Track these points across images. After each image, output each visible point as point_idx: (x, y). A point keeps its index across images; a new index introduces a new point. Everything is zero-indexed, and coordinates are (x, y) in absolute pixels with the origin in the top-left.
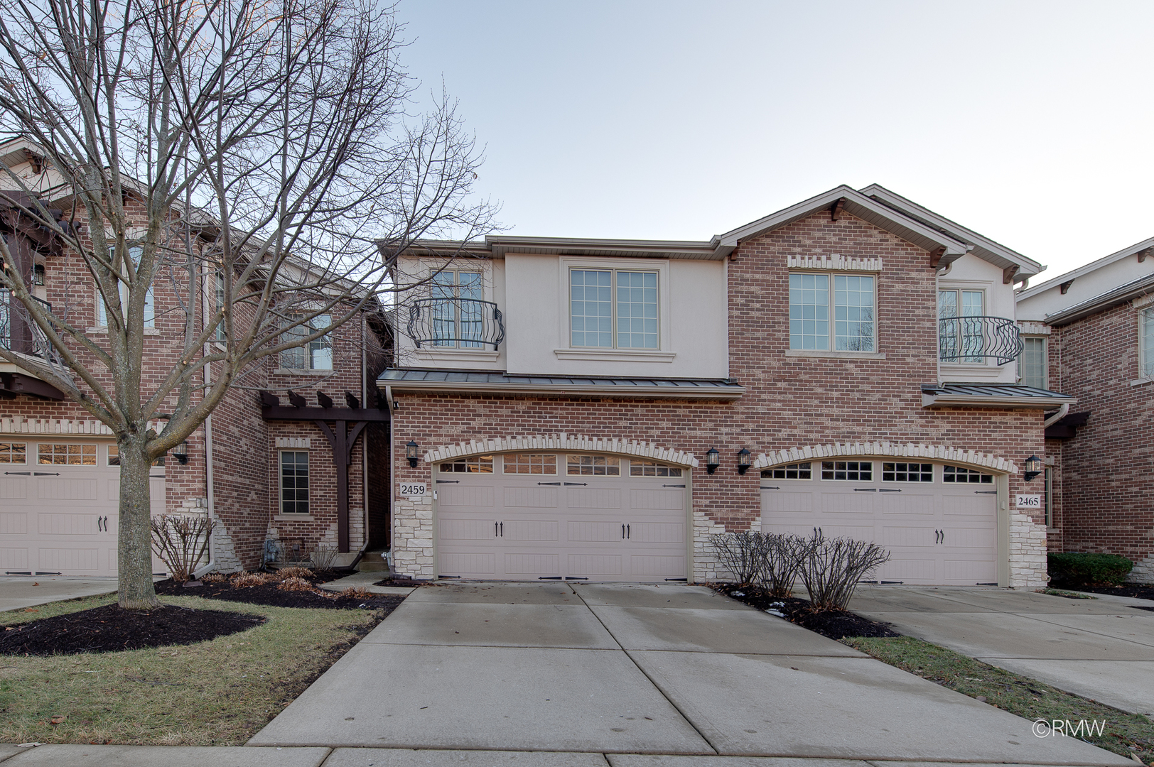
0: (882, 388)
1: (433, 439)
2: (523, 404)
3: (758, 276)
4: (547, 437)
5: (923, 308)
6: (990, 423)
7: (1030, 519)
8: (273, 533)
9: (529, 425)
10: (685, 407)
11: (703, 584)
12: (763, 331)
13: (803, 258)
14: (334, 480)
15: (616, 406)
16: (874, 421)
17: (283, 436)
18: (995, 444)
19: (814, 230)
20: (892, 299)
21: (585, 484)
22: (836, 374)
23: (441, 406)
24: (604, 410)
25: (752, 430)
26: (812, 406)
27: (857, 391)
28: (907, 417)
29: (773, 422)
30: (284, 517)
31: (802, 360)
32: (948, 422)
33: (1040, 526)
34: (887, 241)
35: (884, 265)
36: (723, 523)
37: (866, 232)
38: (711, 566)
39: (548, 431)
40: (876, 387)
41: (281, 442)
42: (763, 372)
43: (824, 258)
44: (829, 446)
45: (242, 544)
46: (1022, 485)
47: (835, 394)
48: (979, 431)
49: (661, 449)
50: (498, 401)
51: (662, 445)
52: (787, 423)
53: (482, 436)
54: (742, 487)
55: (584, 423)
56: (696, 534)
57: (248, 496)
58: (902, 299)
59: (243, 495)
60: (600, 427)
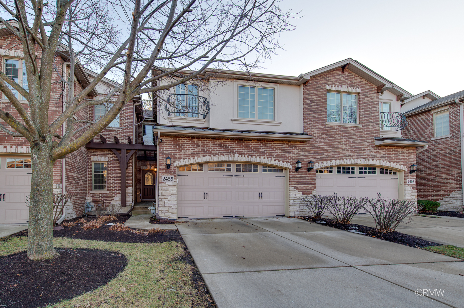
0: (361, 138)
1: (178, 156)
2: (219, 141)
3: (315, 92)
4: (229, 155)
5: (375, 108)
6: (398, 152)
7: (412, 188)
8: (89, 199)
9: (221, 151)
10: (286, 144)
11: (294, 217)
12: (317, 114)
13: (332, 86)
14: (120, 175)
15: (259, 143)
16: (358, 151)
17: (95, 156)
18: (400, 160)
19: (336, 75)
20: (364, 104)
21: (243, 176)
22: (344, 132)
23: (181, 141)
24: (253, 144)
25: (313, 154)
26: (335, 144)
27: (352, 139)
28: (369, 149)
29: (321, 151)
30: (94, 191)
31: (332, 126)
32: (384, 152)
33: (415, 191)
34: (362, 81)
35: (361, 91)
36: (301, 192)
37: (355, 78)
38: (297, 209)
39: (229, 153)
40: (358, 138)
41: (94, 158)
42: (317, 130)
43: (340, 86)
44: (342, 160)
45: (76, 205)
46: (409, 175)
47: (344, 140)
48: (394, 155)
49: (277, 161)
50: (208, 140)
51: (277, 159)
52: (326, 151)
53: (200, 155)
54: (309, 176)
55: (245, 150)
56: (291, 196)
57: (79, 182)
58: (368, 104)
59: (77, 182)
60: (252, 152)
